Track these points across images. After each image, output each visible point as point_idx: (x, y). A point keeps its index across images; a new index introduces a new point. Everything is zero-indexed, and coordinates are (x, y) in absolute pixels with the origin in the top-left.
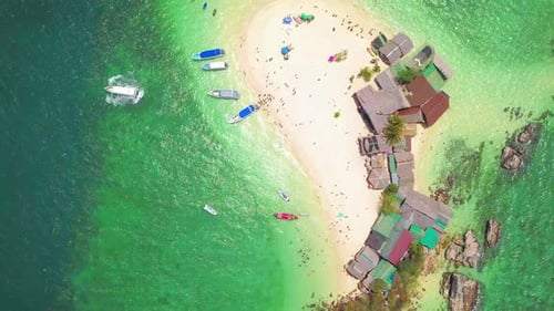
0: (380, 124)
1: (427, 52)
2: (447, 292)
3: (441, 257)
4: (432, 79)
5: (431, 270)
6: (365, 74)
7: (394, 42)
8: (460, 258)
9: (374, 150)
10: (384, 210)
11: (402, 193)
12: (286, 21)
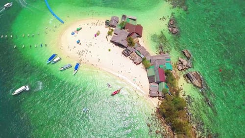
0: (125, 44)
1: (124, 17)
2: (189, 81)
3: (178, 72)
4: (131, 22)
5: (178, 78)
6: (109, 34)
7: (112, 20)
8: (184, 67)
9: (130, 52)
10: (147, 68)
11: (148, 58)
12: (73, 34)
